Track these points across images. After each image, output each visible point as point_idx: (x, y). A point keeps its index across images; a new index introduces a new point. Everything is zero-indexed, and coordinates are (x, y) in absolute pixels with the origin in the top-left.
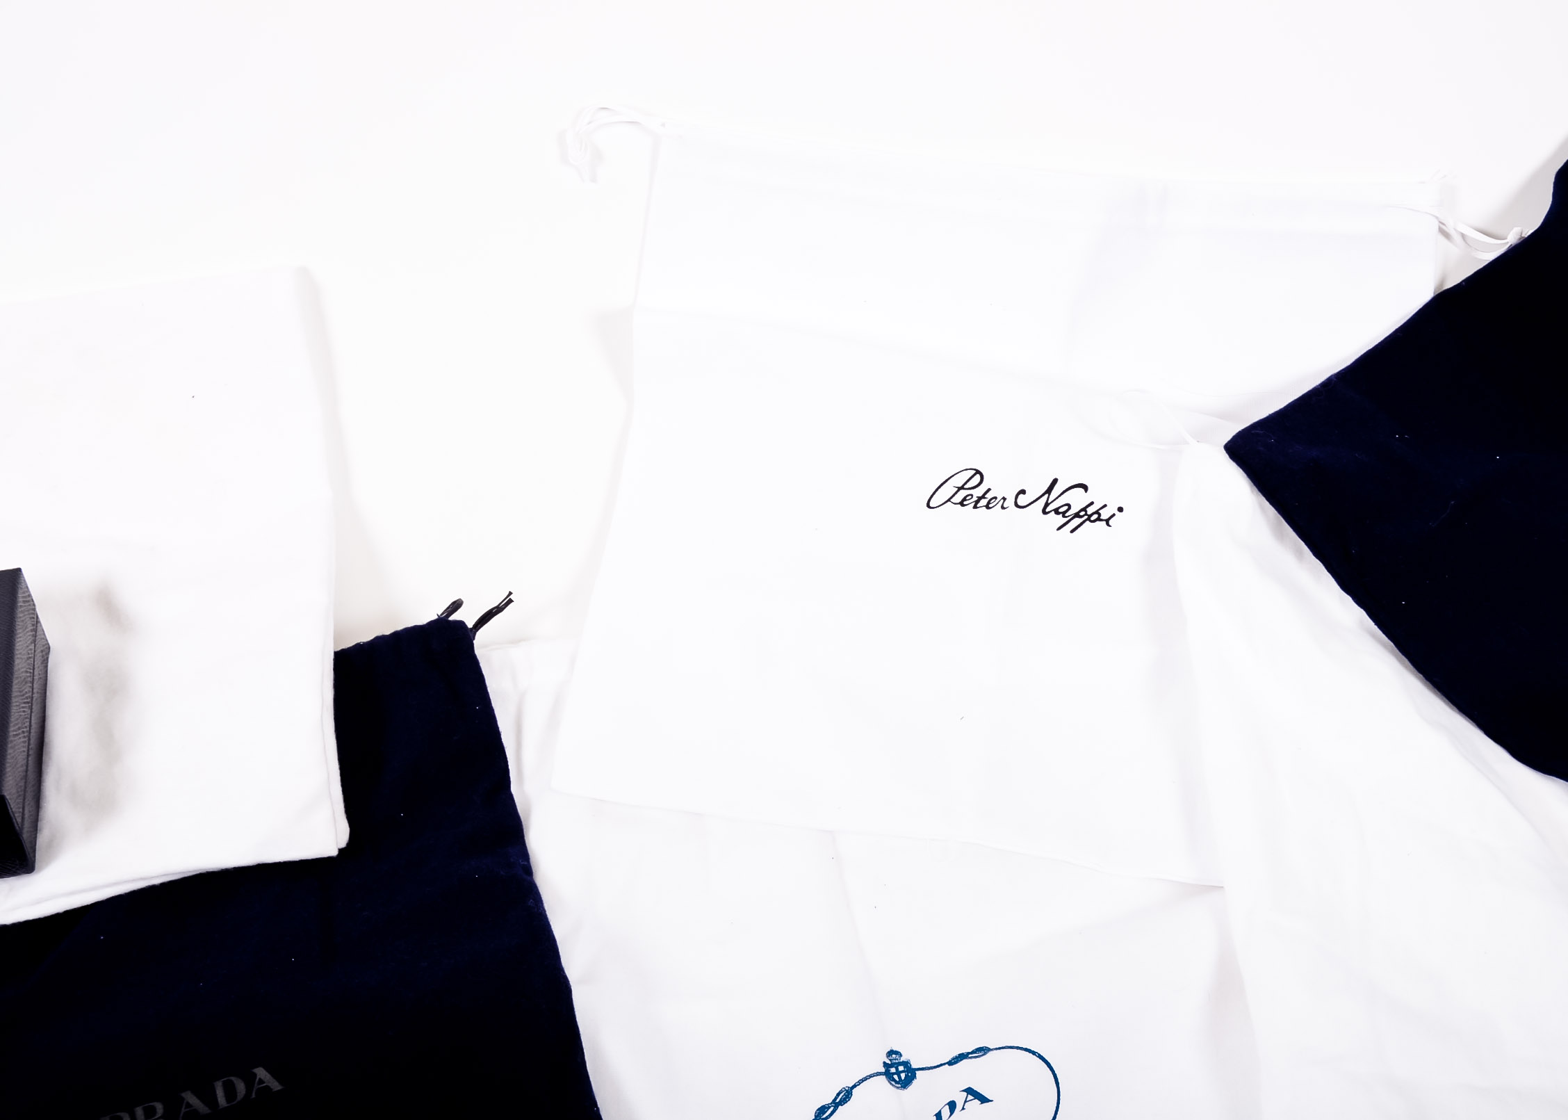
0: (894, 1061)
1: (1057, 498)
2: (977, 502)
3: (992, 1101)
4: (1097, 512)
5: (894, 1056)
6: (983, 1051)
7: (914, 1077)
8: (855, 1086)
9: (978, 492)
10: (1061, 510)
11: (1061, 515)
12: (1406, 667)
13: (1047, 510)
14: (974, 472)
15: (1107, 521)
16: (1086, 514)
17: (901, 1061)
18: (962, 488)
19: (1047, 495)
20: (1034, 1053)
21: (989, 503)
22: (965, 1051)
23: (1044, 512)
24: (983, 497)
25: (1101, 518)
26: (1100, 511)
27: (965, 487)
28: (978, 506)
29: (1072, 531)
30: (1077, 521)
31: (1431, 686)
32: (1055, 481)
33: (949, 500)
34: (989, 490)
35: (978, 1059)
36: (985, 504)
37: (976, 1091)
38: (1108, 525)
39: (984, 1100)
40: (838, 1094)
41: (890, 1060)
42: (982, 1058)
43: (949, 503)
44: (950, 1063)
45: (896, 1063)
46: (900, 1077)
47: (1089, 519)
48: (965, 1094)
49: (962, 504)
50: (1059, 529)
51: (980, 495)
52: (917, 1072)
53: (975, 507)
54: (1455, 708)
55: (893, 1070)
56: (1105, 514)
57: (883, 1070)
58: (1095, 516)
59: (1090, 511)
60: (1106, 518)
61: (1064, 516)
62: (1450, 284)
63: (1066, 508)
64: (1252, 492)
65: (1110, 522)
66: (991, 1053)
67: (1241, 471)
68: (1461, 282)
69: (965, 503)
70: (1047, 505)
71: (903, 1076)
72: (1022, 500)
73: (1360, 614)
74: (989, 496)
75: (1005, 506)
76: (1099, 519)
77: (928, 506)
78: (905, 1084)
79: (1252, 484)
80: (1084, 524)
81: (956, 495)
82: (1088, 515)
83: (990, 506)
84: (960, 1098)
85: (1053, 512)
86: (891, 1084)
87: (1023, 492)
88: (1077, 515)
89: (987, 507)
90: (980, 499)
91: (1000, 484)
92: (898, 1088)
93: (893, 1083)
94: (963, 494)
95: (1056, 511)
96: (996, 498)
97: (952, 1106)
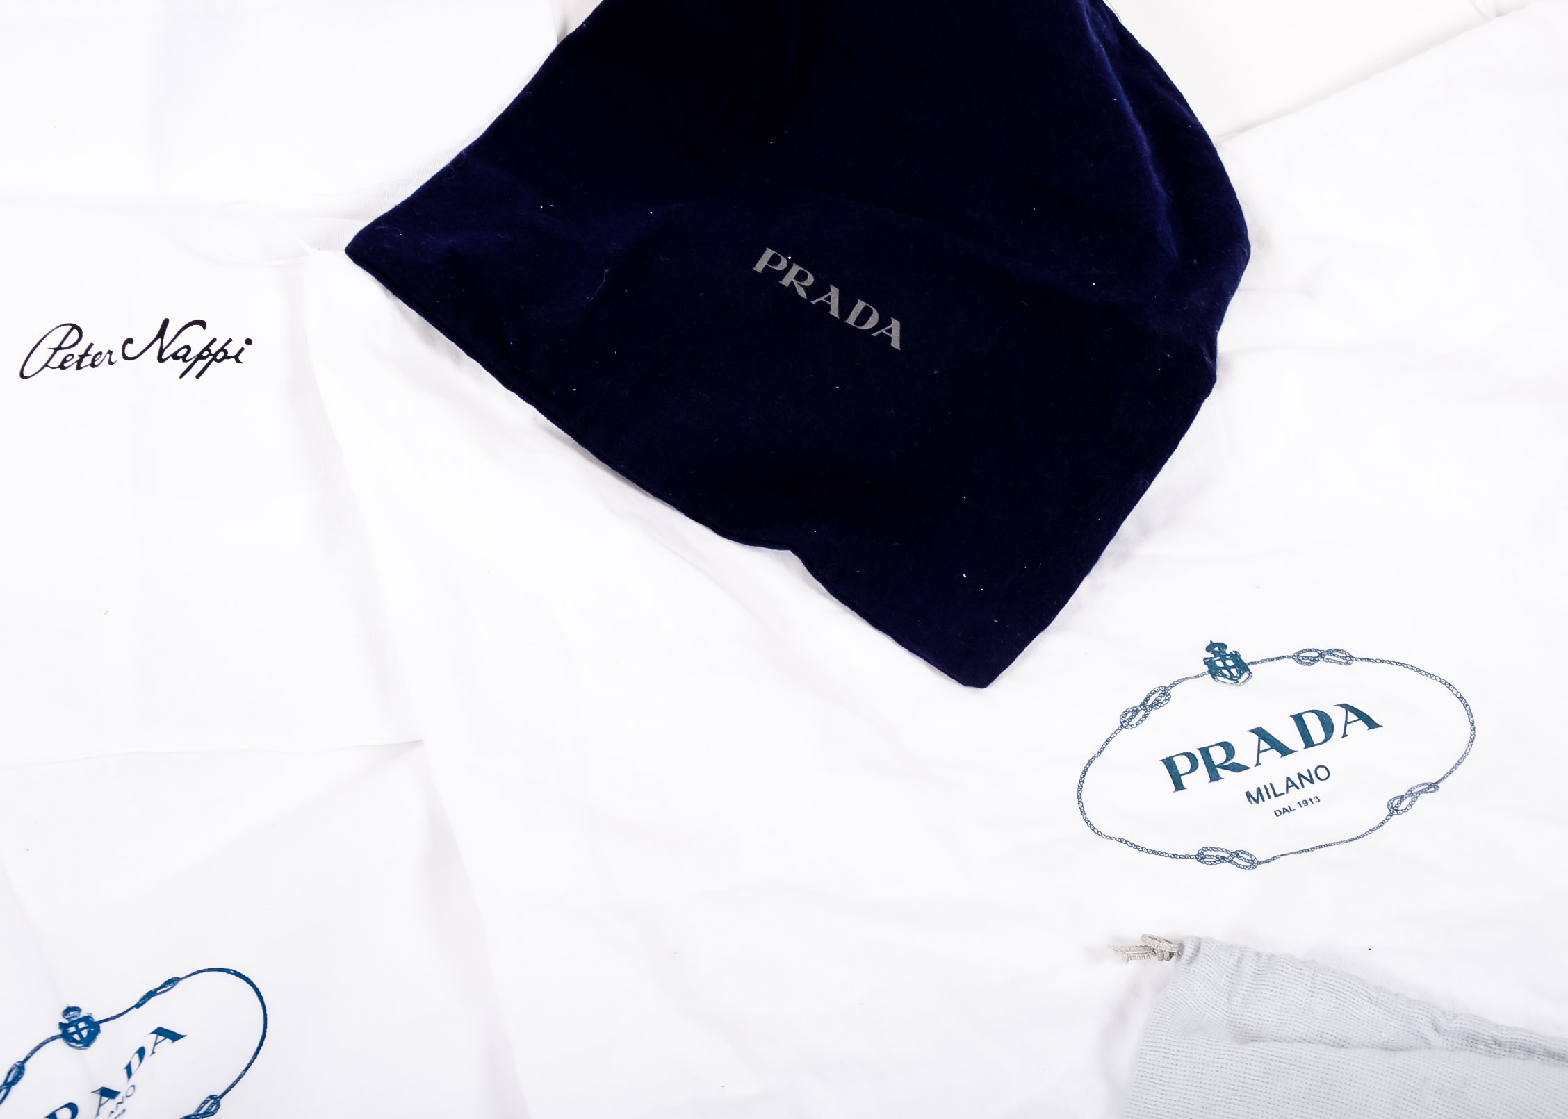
0: (73, 1019)
1: (172, 341)
2: (79, 362)
3: (184, 1036)
4: (222, 349)
5: (71, 1013)
6: (172, 982)
7: (98, 1031)
8: (27, 1059)
9: (79, 350)
10: (180, 354)
11: (181, 360)
12: (591, 461)
13: (164, 357)
14: (70, 327)
15: (236, 358)
16: (210, 354)
17: (81, 1017)
18: (59, 348)
19: (159, 340)
20: (228, 971)
21: (94, 360)
22: (152, 988)
23: (160, 360)
24: (86, 354)
25: (229, 355)
26: (226, 348)
27: (63, 346)
28: (82, 366)
29: (198, 376)
30: (201, 364)
31: (618, 474)
32: (166, 322)
33: (46, 365)
34: (91, 345)
35: (167, 993)
36: (90, 363)
37: (166, 1030)
38: (238, 361)
39: (175, 1037)
40: (9, 1073)
41: (68, 1019)
42: (171, 991)
43: (46, 368)
44: (138, 1006)
45: (75, 1021)
46: (81, 1036)
47: (214, 359)
48: (155, 1035)
49: (62, 367)
50: (182, 376)
51: (82, 353)
52: (101, 1025)
53: (79, 368)
54: (649, 494)
55: (72, 1029)
56: (232, 351)
57: (59, 1032)
58: (221, 355)
59: (214, 349)
60: (234, 354)
61: (185, 361)
62: (573, 27)
63: (185, 350)
64: (388, 296)
65: (240, 358)
66: (181, 983)
67: (369, 275)
68: (582, 25)
69: (65, 365)
70: (162, 351)
71: (85, 1033)
72: (131, 350)
73: (530, 411)
74: (92, 352)
75: (113, 361)
76: (226, 357)
77: (22, 376)
78: (87, 1042)
79: (385, 287)
80: (210, 366)
81: (53, 358)
82: (213, 355)
83: (96, 363)
84: (148, 1041)
85: (171, 358)
86: (70, 1046)
87: (130, 341)
88: (200, 357)
89: (93, 365)
90: (82, 357)
91: (102, 337)
92: (79, 1048)
93: (73, 1044)
94: (61, 355)
95: (175, 356)
96: (100, 353)
97: (141, 1052)
